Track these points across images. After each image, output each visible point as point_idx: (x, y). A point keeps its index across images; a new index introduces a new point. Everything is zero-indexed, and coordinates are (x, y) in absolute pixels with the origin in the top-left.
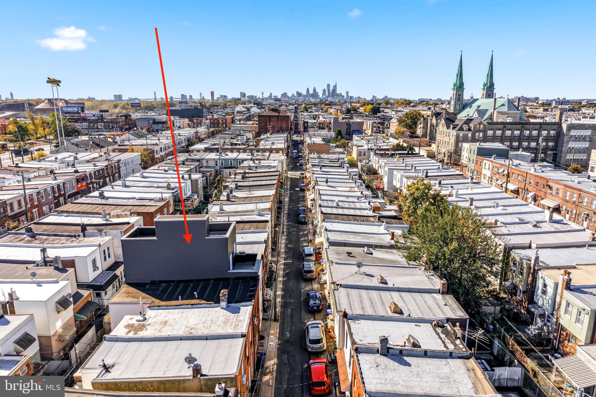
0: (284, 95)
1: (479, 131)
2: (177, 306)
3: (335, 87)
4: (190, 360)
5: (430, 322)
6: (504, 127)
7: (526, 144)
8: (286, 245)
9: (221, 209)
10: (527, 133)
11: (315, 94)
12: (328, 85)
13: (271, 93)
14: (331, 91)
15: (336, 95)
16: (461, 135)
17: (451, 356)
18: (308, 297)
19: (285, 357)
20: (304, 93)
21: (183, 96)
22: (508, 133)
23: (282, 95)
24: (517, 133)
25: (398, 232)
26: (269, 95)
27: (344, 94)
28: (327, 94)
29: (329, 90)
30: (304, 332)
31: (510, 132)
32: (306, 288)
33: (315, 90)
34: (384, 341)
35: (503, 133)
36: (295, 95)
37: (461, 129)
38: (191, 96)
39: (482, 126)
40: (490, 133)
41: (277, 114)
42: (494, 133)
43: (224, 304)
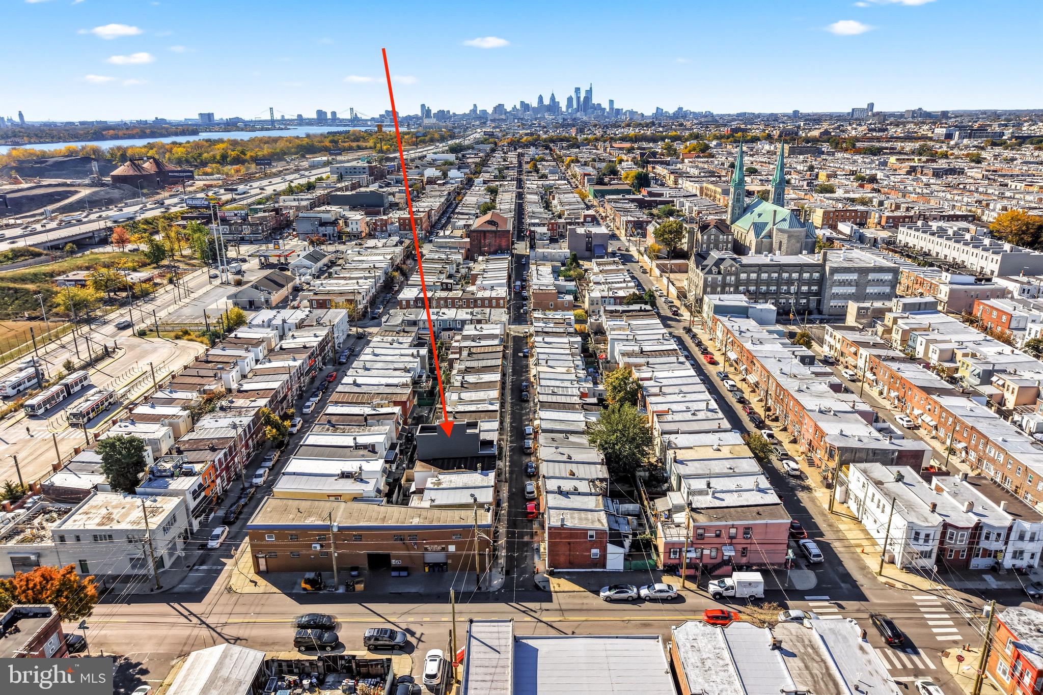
0: (499, 108)
1: (731, 274)
2: (454, 473)
3: (589, 92)
4: (472, 495)
5: (587, 480)
6: (760, 270)
7: (785, 288)
8: (511, 423)
9: (460, 398)
10: (785, 275)
11: (554, 106)
12: (577, 90)
13: (475, 105)
14: (582, 99)
15: (591, 108)
16: (710, 279)
17: (591, 494)
18: (527, 466)
19: (513, 502)
20: (535, 104)
21: (320, 113)
22: (764, 276)
23: (495, 108)
24: (775, 275)
25: (593, 419)
26: (472, 108)
27: (606, 105)
28: (575, 106)
29: (578, 98)
30: (523, 488)
31: (766, 275)
32: (526, 460)
33: (553, 98)
34: (559, 488)
35: (759, 276)
36: (518, 107)
37: (710, 272)
38: (334, 113)
39: (733, 269)
40: (743, 276)
41: (494, 228)
42: (749, 276)
43: (479, 471)
